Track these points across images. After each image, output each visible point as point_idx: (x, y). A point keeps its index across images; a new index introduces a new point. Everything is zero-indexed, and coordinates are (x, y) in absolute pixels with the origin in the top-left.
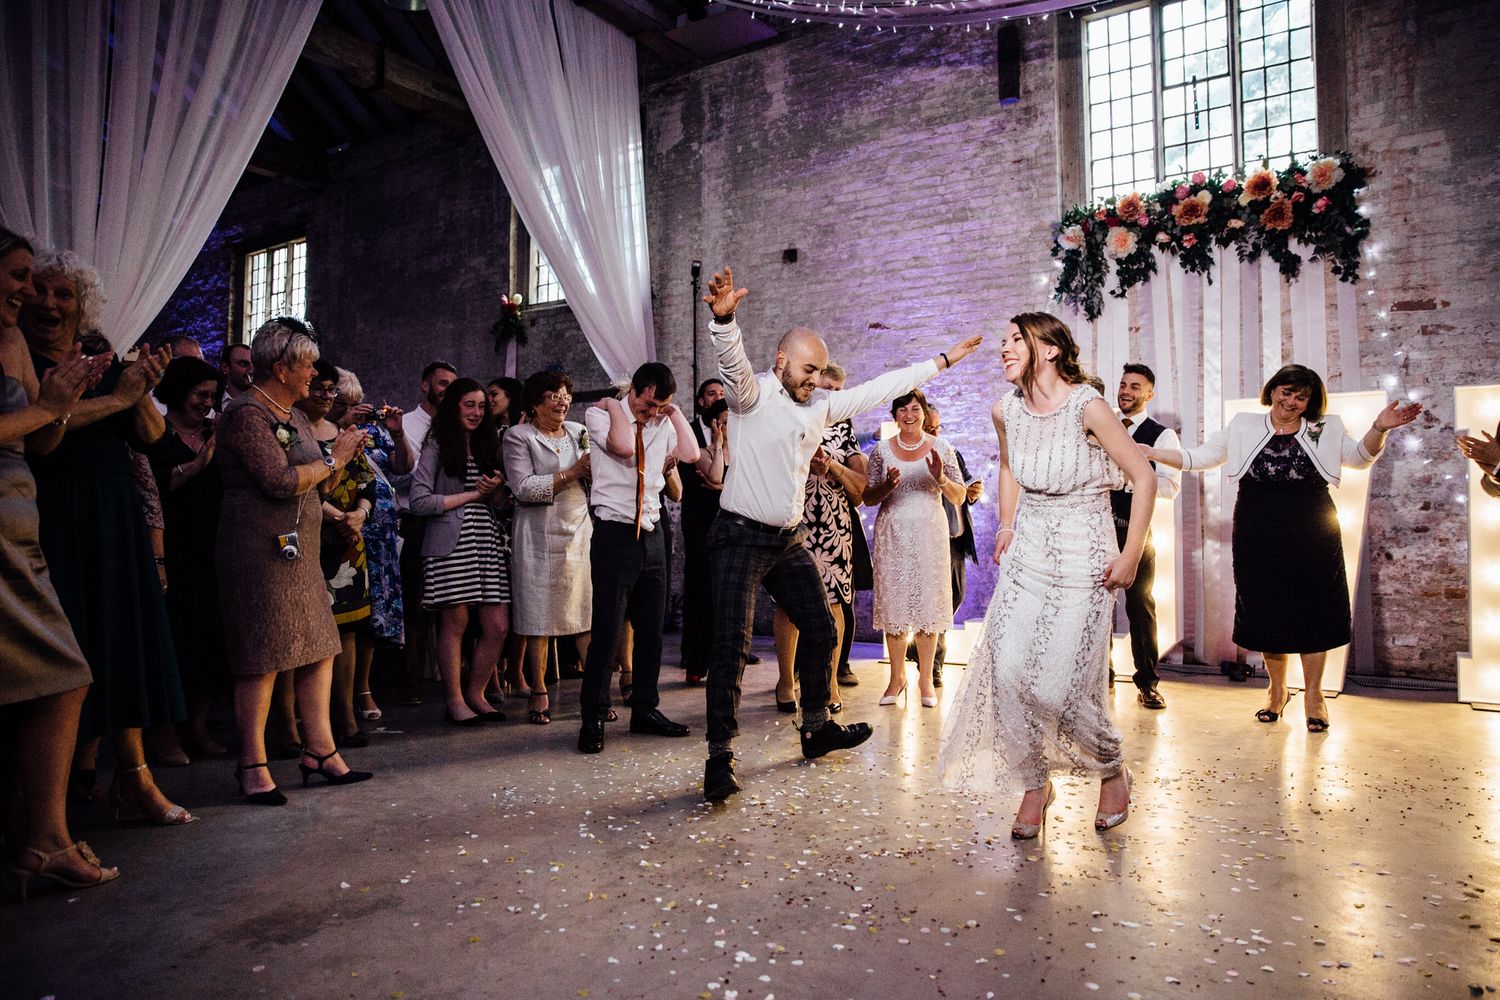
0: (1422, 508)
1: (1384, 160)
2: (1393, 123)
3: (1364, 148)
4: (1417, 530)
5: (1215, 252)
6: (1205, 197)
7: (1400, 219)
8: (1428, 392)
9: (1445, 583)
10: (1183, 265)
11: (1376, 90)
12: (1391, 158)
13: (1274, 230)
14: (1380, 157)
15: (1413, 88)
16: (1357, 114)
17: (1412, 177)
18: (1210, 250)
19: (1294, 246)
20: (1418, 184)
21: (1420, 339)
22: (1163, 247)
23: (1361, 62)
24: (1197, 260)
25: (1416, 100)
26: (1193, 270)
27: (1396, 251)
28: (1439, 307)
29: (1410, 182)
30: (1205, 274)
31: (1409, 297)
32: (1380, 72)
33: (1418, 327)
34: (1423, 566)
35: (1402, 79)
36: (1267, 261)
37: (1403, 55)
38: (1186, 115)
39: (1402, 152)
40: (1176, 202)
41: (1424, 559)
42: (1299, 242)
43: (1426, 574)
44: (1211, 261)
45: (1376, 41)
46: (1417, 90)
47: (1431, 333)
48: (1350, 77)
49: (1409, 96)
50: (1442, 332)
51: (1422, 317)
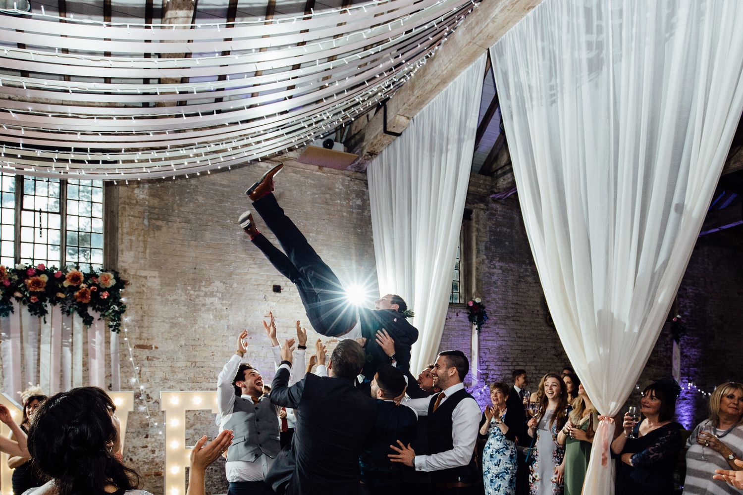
0: (145, 437)
1: (133, 278)
2: (137, 263)
3: (125, 271)
4: (143, 447)
5: (49, 307)
6: (44, 278)
7: (139, 307)
8: (149, 386)
9: (154, 470)
10: (30, 311)
11: (131, 246)
12: (136, 278)
13: (81, 302)
14: (131, 277)
15: (146, 250)
16: (122, 254)
17: (144, 289)
18: (46, 306)
19: (90, 312)
20: (147, 293)
21: (146, 362)
22: (18, 299)
23: (125, 230)
24: (38, 310)
25: (147, 256)
26: (35, 314)
27: (137, 321)
28: (153, 349)
29: (143, 291)
30: (42, 318)
31: (141, 342)
32: (133, 238)
33: (145, 357)
34: (145, 463)
35: (141, 244)
36: (76, 316)
37: (142, 234)
38: (34, 227)
39: (141, 276)
40: (28, 277)
41: (145, 460)
42: (93, 310)
43: (147, 466)
44: (46, 312)
45: (131, 223)
46: (148, 251)
47: (150, 360)
48: (120, 236)
49: (144, 252)
50: (154, 360)
51: (146, 353)
